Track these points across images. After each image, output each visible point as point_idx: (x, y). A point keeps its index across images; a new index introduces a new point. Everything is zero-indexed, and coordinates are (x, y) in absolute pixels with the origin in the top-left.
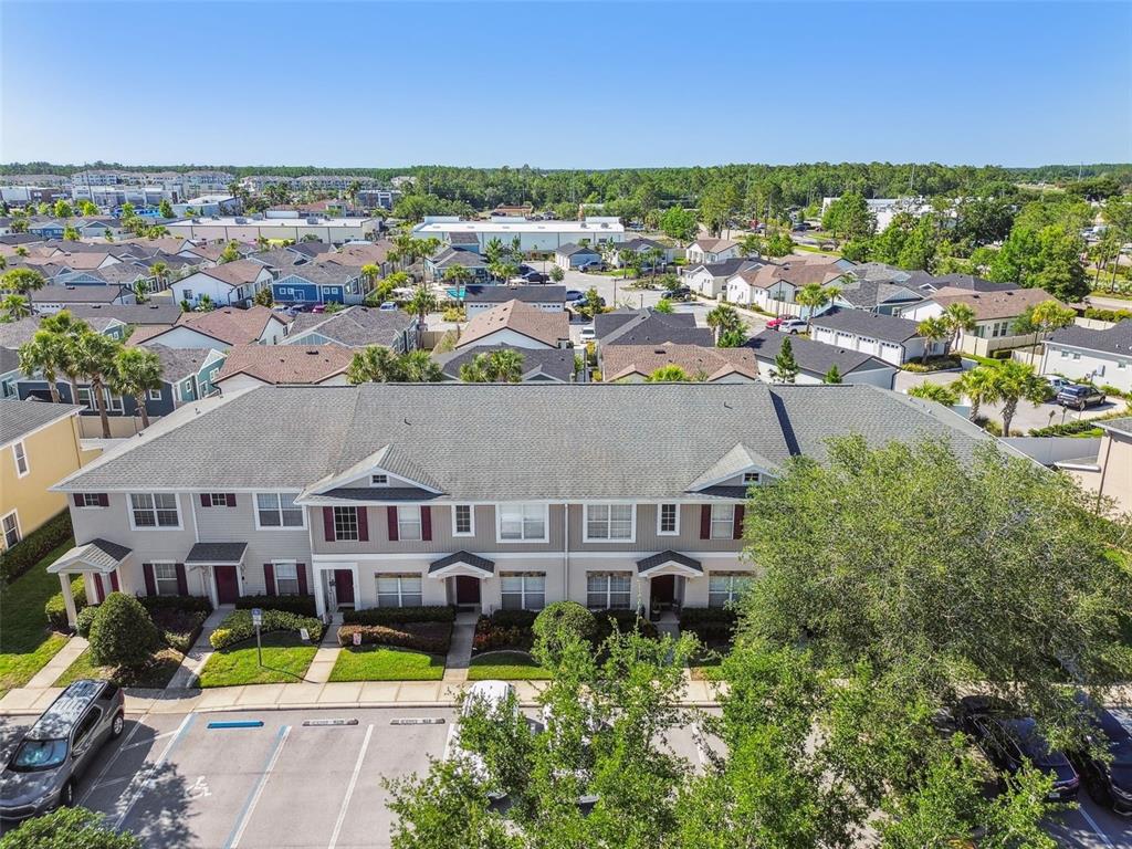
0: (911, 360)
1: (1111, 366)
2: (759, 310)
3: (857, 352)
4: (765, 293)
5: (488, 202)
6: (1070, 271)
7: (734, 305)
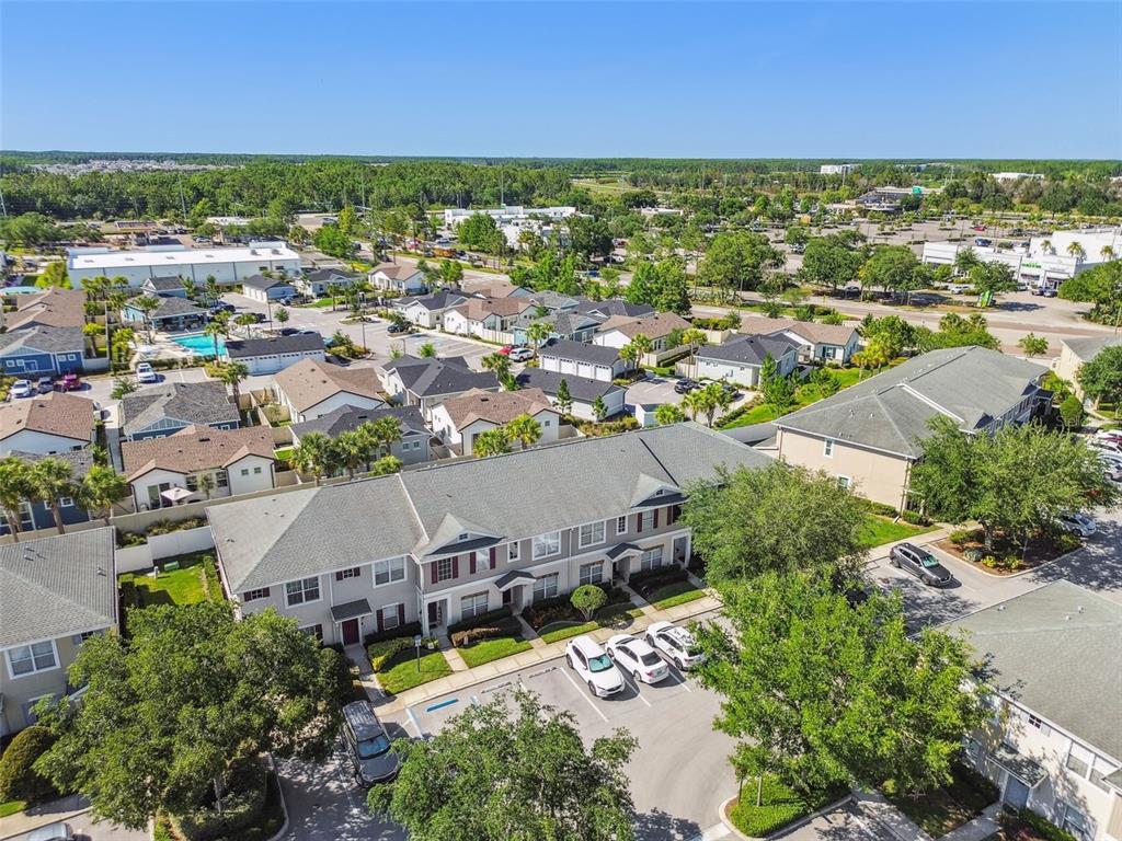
0: (617, 377)
1: (736, 369)
2: (478, 338)
3: (560, 374)
4: (481, 325)
5: (79, 210)
6: (680, 294)
7: (453, 334)
